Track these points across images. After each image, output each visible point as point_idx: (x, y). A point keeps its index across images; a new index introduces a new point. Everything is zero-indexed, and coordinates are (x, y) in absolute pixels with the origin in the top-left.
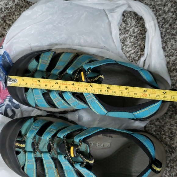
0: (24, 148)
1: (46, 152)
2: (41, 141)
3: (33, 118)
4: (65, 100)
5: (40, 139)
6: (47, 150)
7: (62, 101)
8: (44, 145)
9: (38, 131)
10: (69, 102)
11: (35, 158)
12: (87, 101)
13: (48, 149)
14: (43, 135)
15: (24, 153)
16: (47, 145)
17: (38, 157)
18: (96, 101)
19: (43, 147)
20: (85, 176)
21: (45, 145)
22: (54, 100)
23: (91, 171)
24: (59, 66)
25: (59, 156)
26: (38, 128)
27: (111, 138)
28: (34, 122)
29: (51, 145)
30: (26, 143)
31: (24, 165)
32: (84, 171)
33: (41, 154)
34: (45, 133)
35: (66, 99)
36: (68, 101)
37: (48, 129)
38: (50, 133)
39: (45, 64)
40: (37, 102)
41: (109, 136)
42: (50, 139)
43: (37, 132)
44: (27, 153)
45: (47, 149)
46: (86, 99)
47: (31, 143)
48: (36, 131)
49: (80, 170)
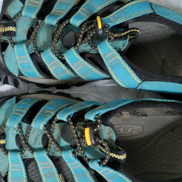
0: (4, 145)
1: (40, 150)
2: (31, 132)
3: (14, 98)
4: (67, 65)
5: (29, 129)
6: (41, 146)
7: (63, 66)
8: (36, 138)
9: (24, 115)
10: (74, 69)
11: (24, 160)
12: (107, 64)
13: (43, 144)
14: (33, 121)
15: (5, 154)
16: (41, 137)
17: (28, 159)
18: (123, 63)
19: (35, 142)
20: (107, 180)
21: (38, 138)
22: (50, 65)
23: (117, 170)
24: (58, 11)
25: (63, 152)
26: (25, 112)
27: (144, 117)
28: (17, 102)
29: (49, 136)
30: (7, 138)
31: (7, 172)
32: (106, 172)
33: (32, 153)
34: (36, 117)
35: (70, 64)
36: (72, 67)
37: (41, 111)
38: (45, 117)
39: (34, 6)
40: (20, 68)
41: (142, 115)
42: (45, 126)
43: (24, 117)
44: (9, 154)
45: (41, 144)
46: (105, 60)
47: (14, 136)
48: (22, 116)
49: (98, 172)
